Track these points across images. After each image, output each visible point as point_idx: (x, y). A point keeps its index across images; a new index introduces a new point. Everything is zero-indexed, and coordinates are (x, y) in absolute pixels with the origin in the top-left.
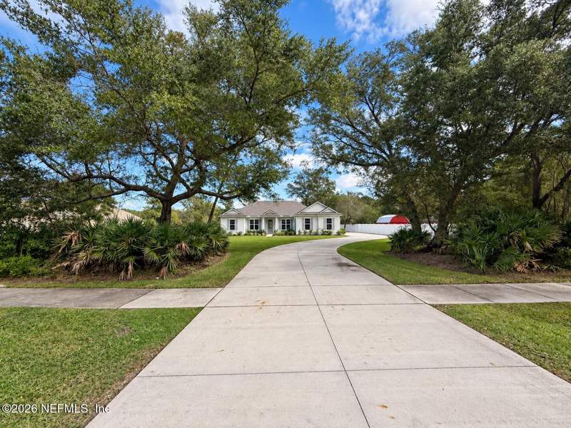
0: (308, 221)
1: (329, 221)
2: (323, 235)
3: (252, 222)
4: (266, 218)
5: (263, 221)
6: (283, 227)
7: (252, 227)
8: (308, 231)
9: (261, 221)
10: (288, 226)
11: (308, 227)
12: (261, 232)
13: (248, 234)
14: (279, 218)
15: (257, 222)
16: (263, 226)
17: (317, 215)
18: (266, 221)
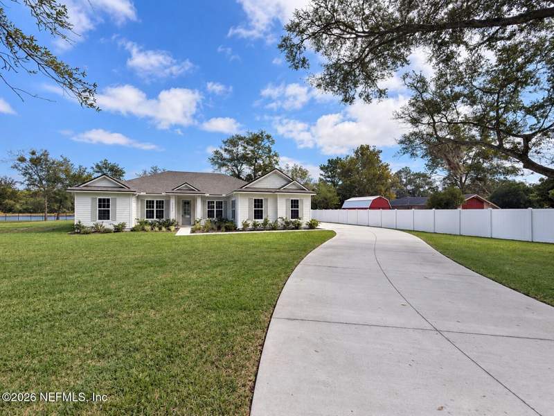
0: (258, 203)
1: (295, 204)
2: (284, 228)
3: (150, 204)
4: (178, 199)
5: (173, 202)
6: (210, 214)
7: (150, 214)
8: (260, 221)
9: (168, 202)
10: (219, 213)
11: (258, 214)
12: (168, 224)
13: (140, 228)
14: (203, 199)
15: (160, 204)
16: (173, 213)
17: (274, 192)
18: (178, 203)
